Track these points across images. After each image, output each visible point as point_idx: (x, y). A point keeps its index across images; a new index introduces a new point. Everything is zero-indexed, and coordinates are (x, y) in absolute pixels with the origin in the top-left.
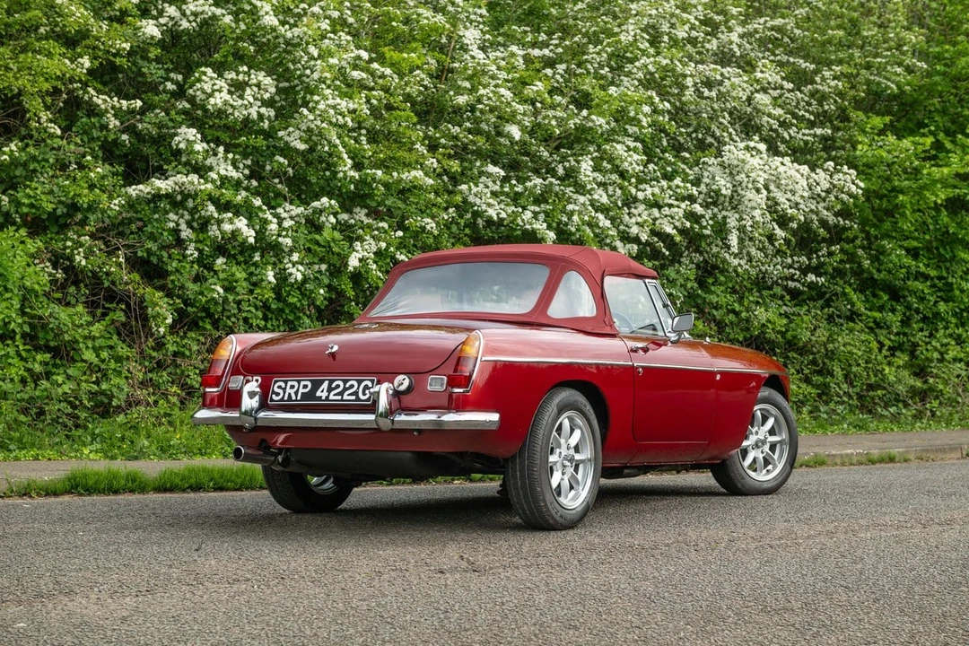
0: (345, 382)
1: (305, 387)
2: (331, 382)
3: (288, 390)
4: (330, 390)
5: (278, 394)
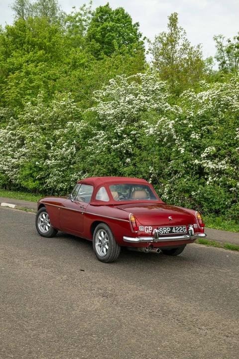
0: (179, 227)
1: (169, 229)
2: (175, 227)
3: (164, 231)
4: (176, 230)
5: (162, 232)
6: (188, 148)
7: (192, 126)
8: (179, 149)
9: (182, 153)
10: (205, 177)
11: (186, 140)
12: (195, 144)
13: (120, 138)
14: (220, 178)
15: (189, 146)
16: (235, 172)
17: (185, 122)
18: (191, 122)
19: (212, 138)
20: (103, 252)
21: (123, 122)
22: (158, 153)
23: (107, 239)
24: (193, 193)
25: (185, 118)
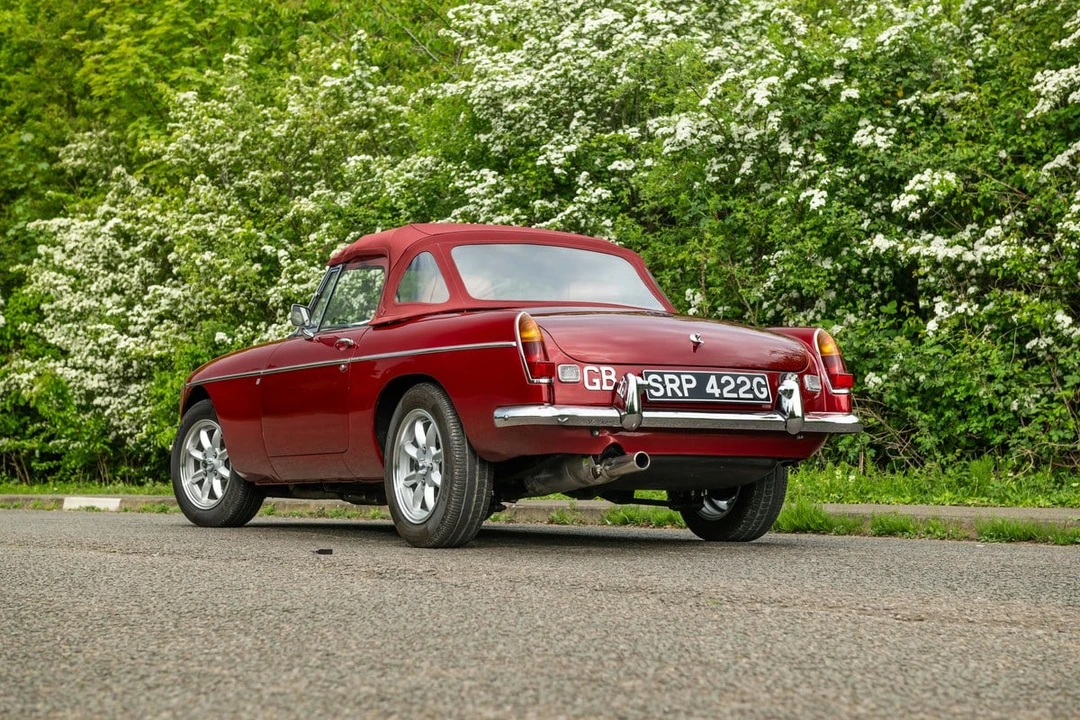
0: (735, 378)
1: (689, 381)
2: (718, 377)
3: (669, 386)
4: (721, 386)
5: (657, 390)
6: (843, 192)
7: (854, 93)
8: (803, 195)
9: (813, 206)
10: (922, 304)
11: (833, 156)
12: (871, 172)
13: (563, 189)
14: (983, 303)
15: (847, 182)
16: (1044, 269)
17: (827, 83)
18: (855, 82)
19: (945, 140)
20: (424, 506)
21: (574, 123)
22: (716, 223)
23: (438, 447)
24: (873, 380)
25: (828, 68)
